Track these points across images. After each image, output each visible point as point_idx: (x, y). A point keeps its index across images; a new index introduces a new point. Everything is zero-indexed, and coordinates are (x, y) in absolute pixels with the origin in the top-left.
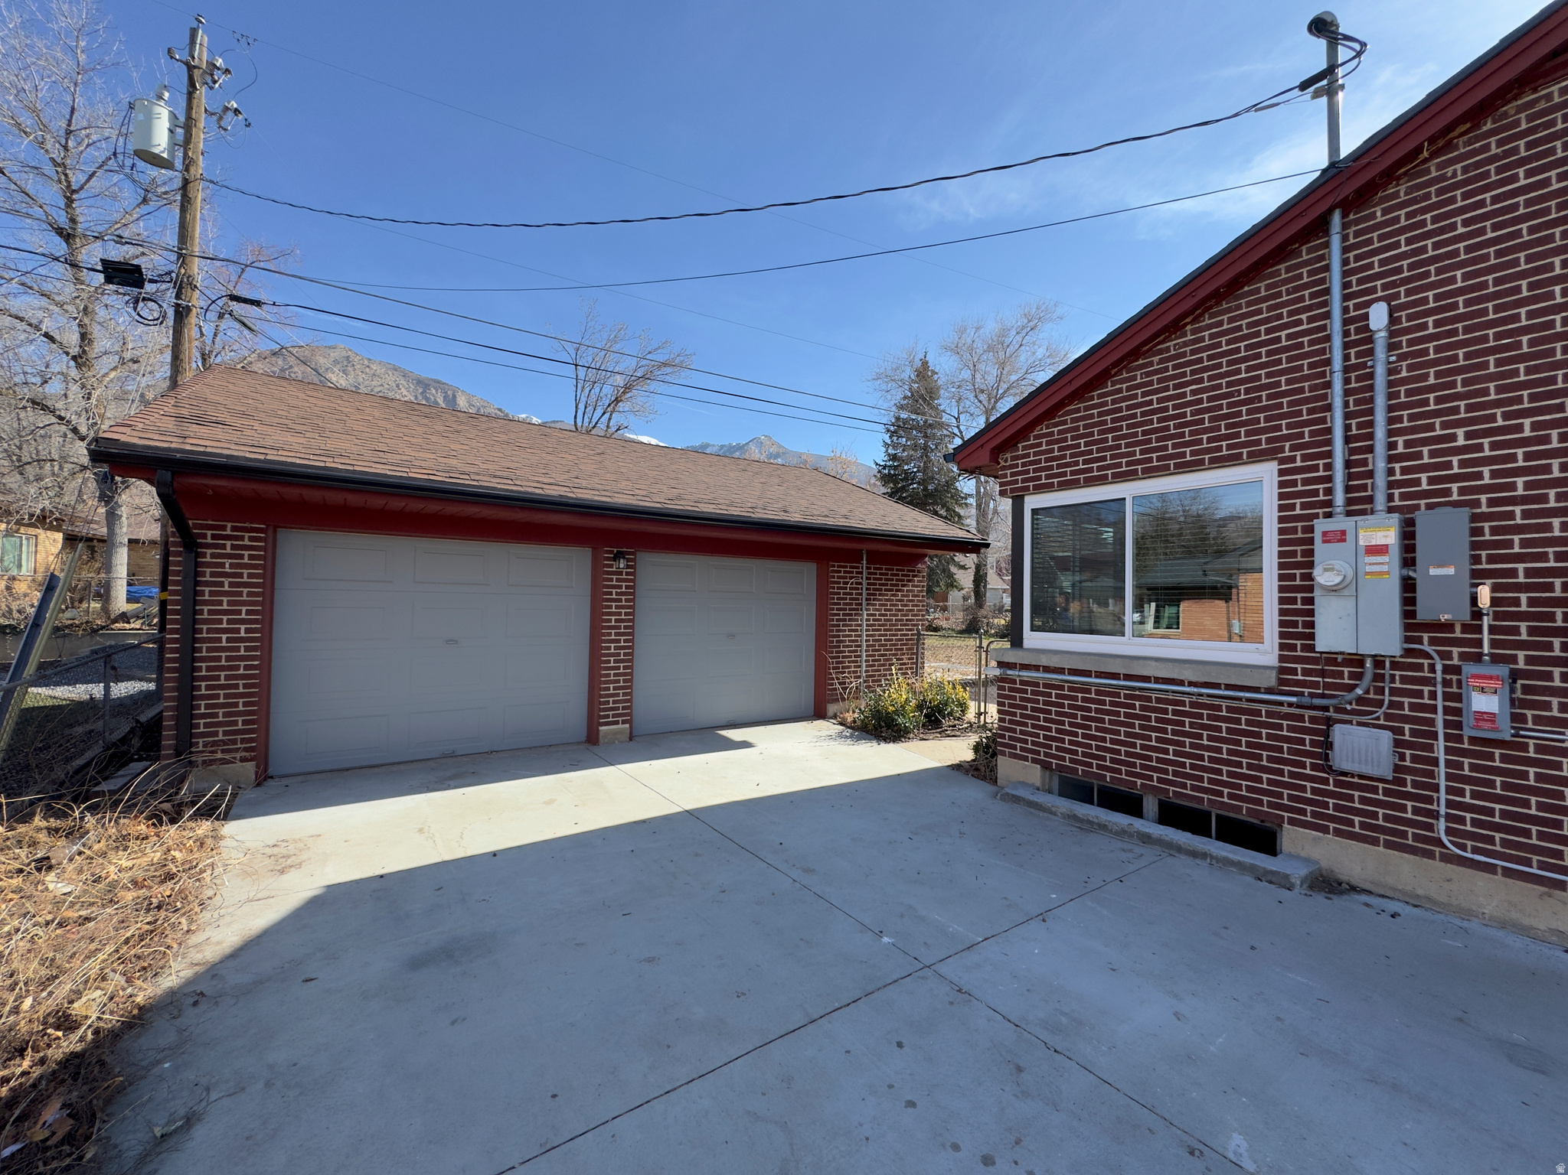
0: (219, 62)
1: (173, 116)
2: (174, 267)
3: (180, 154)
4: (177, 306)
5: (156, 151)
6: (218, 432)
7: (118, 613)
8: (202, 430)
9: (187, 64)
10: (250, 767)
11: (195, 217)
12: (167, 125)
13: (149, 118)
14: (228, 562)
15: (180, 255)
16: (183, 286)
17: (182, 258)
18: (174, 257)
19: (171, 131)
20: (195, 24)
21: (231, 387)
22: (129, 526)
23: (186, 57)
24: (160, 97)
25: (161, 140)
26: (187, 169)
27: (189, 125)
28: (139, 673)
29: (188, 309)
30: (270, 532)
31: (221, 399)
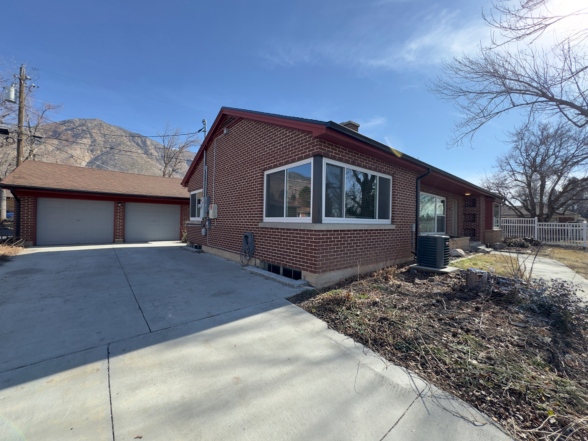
0: (28, 77)
1: (16, 90)
2: (17, 129)
3: (18, 99)
4: (18, 139)
5: (11, 100)
6: (23, 180)
7: (3, 219)
8: (20, 180)
9: (19, 78)
10: (32, 242)
11: (22, 116)
12: (14, 93)
13: (9, 91)
14: (26, 204)
15: (19, 126)
16: (20, 134)
17: (19, 127)
18: (17, 127)
19: (15, 94)
20: (21, 66)
21: (29, 167)
22: (6, 193)
23: (19, 76)
24: (12, 86)
25: (12, 97)
26: (20, 104)
27: (21, 92)
28: (10, 234)
29: (21, 140)
30: (35, 198)
31: (25, 171)
